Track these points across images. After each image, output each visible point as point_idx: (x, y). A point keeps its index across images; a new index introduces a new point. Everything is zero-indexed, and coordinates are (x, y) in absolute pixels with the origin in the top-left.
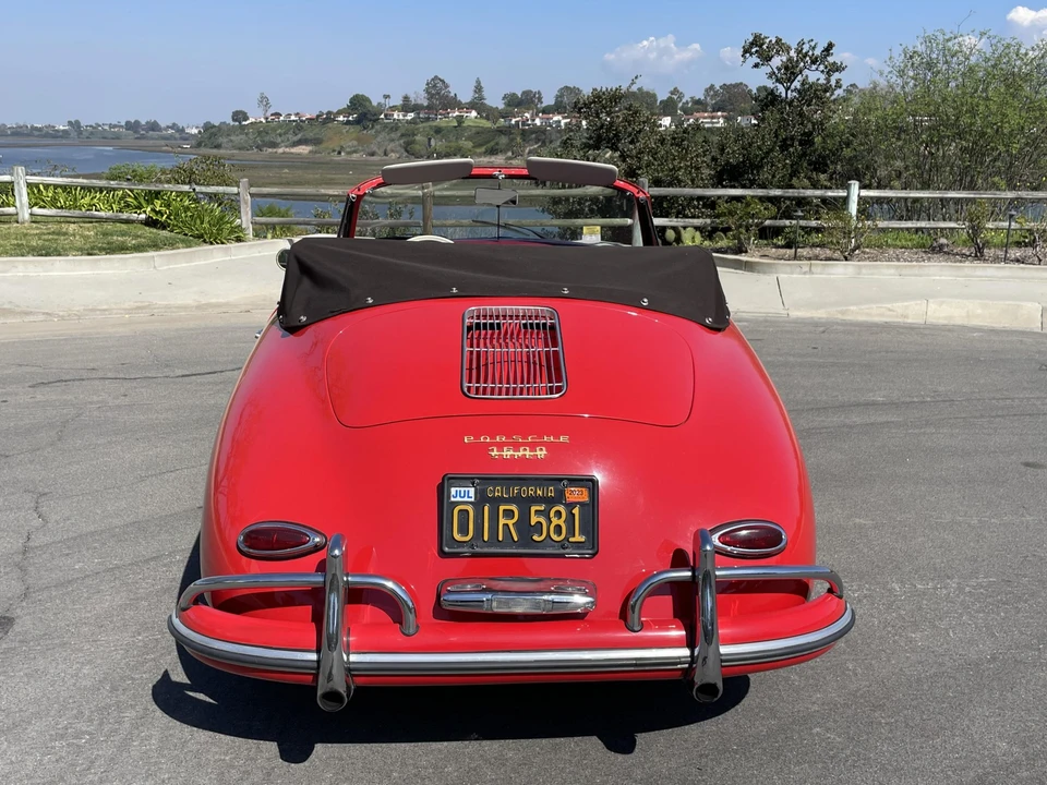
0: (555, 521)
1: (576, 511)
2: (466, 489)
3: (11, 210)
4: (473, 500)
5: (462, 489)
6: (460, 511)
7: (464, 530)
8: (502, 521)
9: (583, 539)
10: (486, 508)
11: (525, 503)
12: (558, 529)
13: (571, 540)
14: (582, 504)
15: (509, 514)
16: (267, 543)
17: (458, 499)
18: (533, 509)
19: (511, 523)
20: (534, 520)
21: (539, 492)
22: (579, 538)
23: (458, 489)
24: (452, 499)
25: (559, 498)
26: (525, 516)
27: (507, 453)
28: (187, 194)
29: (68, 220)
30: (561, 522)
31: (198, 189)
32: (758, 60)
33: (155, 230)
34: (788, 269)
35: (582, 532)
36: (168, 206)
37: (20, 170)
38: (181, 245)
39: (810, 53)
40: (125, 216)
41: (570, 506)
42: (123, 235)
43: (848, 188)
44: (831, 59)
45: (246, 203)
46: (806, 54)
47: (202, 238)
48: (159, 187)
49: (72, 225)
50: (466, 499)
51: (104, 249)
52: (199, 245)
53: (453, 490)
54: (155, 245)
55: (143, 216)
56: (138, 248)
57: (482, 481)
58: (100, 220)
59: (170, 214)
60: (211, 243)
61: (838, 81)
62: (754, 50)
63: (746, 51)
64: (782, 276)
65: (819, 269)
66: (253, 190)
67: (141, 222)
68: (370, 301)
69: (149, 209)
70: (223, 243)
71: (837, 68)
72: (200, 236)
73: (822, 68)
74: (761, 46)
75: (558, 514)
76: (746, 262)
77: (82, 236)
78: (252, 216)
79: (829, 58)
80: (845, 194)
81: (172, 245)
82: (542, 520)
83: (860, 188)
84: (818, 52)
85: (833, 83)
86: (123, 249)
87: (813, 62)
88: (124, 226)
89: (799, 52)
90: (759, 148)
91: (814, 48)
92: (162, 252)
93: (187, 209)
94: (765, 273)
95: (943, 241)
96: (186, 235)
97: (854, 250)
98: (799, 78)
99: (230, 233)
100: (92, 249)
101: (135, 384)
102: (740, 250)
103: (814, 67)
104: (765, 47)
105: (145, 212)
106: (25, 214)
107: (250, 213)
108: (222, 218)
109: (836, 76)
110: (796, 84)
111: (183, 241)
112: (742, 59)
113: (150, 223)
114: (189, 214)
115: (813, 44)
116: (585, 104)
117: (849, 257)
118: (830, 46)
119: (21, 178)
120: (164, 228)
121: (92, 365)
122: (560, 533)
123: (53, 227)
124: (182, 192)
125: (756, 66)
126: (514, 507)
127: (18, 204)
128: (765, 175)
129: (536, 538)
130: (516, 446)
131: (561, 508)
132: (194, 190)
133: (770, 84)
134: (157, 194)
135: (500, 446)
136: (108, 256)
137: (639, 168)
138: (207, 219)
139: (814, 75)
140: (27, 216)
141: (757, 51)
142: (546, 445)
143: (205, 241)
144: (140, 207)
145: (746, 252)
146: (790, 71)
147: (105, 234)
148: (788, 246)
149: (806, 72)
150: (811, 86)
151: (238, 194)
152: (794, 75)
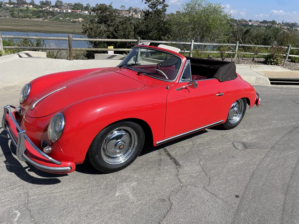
32: (146, 2)
43: (191, 42)
45: (1, 41)
46: (159, 1)
66: (3, 36)
71: (166, 6)
73: (162, 5)
78: (3, 46)
79: (164, 3)
83: (194, 42)
84: (161, 1)
87: (160, 3)
89: (156, 0)
95: (211, 56)
103: (160, 5)
107: (2, 44)
110: (155, 9)
125: (145, 3)
139: (160, 7)
150: (158, 10)
152: (156, 7)
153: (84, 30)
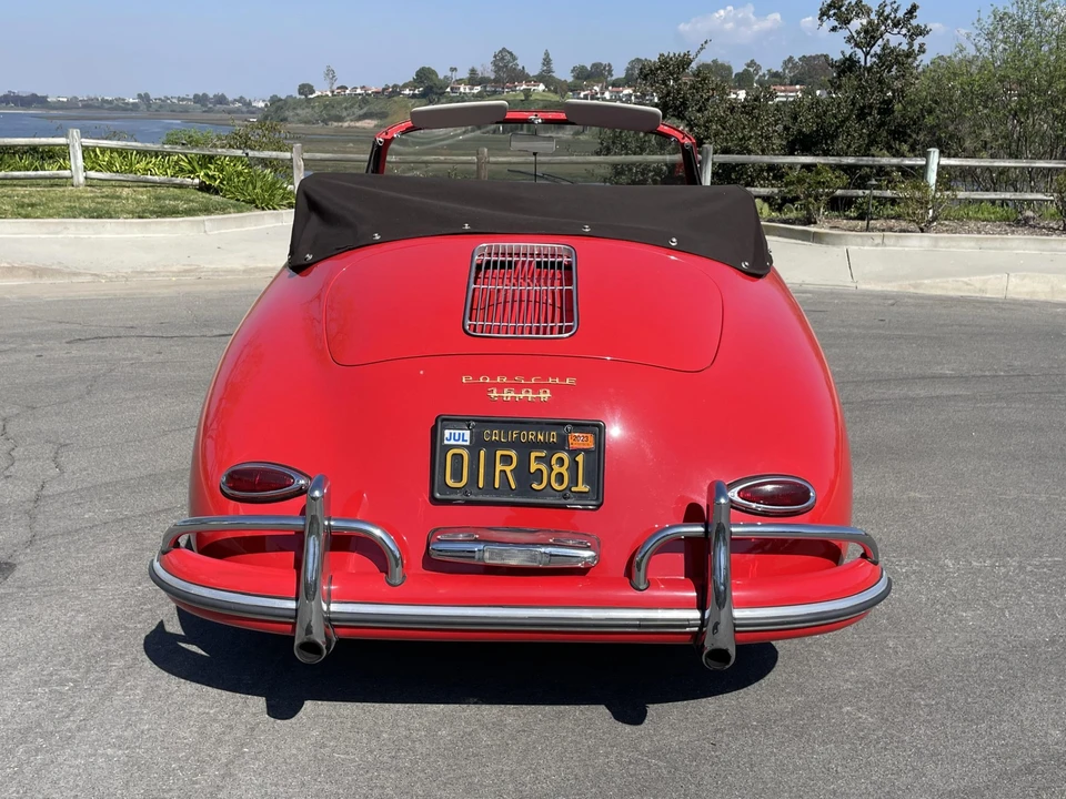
0: (557, 469)
1: (580, 458)
2: (461, 432)
3: (66, 173)
4: (468, 443)
5: (457, 432)
6: (454, 455)
7: (457, 476)
8: (499, 467)
9: (587, 490)
10: (482, 453)
11: (525, 449)
12: (560, 477)
13: (573, 489)
14: (587, 451)
15: (507, 460)
16: (251, 485)
17: (452, 442)
18: (533, 455)
19: (508, 469)
20: (534, 467)
21: (540, 437)
22: (582, 487)
23: (453, 431)
24: (446, 442)
25: (562, 444)
26: (524, 462)
27: (508, 395)
28: (239, 158)
29: (122, 184)
30: (563, 470)
31: (251, 153)
32: (836, 23)
33: (207, 195)
34: (859, 240)
35: (586, 482)
36: (221, 171)
37: (75, 133)
38: (232, 210)
39: (892, 16)
40: (178, 180)
41: (574, 453)
42: (175, 199)
43: (926, 155)
44: (914, 22)
45: (299, 169)
46: (888, 16)
47: (254, 203)
48: (212, 152)
49: (126, 189)
50: (460, 443)
51: (155, 212)
52: (250, 210)
53: (447, 433)
54: (207, 210)
55: (197, 181)
56: (189, 212)
57: (479, 424)
58: (155, 185)
59: (224, 179)
60: (263, 209)
61: (921, 46)
62: (831, 13)
63: (824, 14)
64: (852, 248)
65: (892, 241)
66: (306, 156)
67: (194, 186)
68: (378, 237)
69: (202, 174)
70: (274, 209)
71: (920, 31)
72: (252, 202)
73: (904, 31)
74: (839, 9)
75: (561, 461)
76: (815, 233)
77: (135, 200)
79: (912, 21)
80: (924, 163)
81: (223, 209)
82: (543, 467)
83: (940, 156)
84: (900, 14)
85: (916, 47)
86: (174, 213)
87: (896, 25)
88: (177, 191)
89: (880, 14)
90: (835, 116)
91: (896, 11)
92: (213, 217)
93: (240, 174)
94: (834, 245)
95: (1029, 213)
96: (238, 200)
97: (930, 222)
98: (880, 42)
99: (283, 198)
100: (144, 212)
101: (171, 342)
102: (809, 221)
103: (896, 31)
104: (843, 9)
105: (198, 177)
106: (80, 178)
108: (274, 184)
109: (919, 40)
110: (877, 49)
111: (234, 206)
112: (819, 22)
113: (203, 188)
114: (242, 179)
115: (895, 6)
116: (651, 70)
117: (925, 229)
118: (914, 8)
119: (76, 141)
120: (217, 193)
121: (131, 324)
122: (561, 482)
123: (107, 191)
124: (235, 157)
125: (834, 29)
126: (513, 453)
127: (73, 168)
128: (840, 144)
129: (535, 486)
130: (518, 388)
131: (565, 456)
132: (247, 154)
133: (848, 50)
134: (211, 158)
135: (500, 387)
136: (159, 219)
137: (707, 138)
138: (259, 184)
139: (896, 39)
140: (82, 180)
141: (834, 14)
142: (553, 388)
143: (257, 207)
144: (193, 171)
145: (815, 223)
146: (870, 34)
147: (158, 198)
148: (861, 217)
149: (886, 36)
150: (892, 51)
151: (291, 160)
152: (874, 39)
153: (602, 144)
